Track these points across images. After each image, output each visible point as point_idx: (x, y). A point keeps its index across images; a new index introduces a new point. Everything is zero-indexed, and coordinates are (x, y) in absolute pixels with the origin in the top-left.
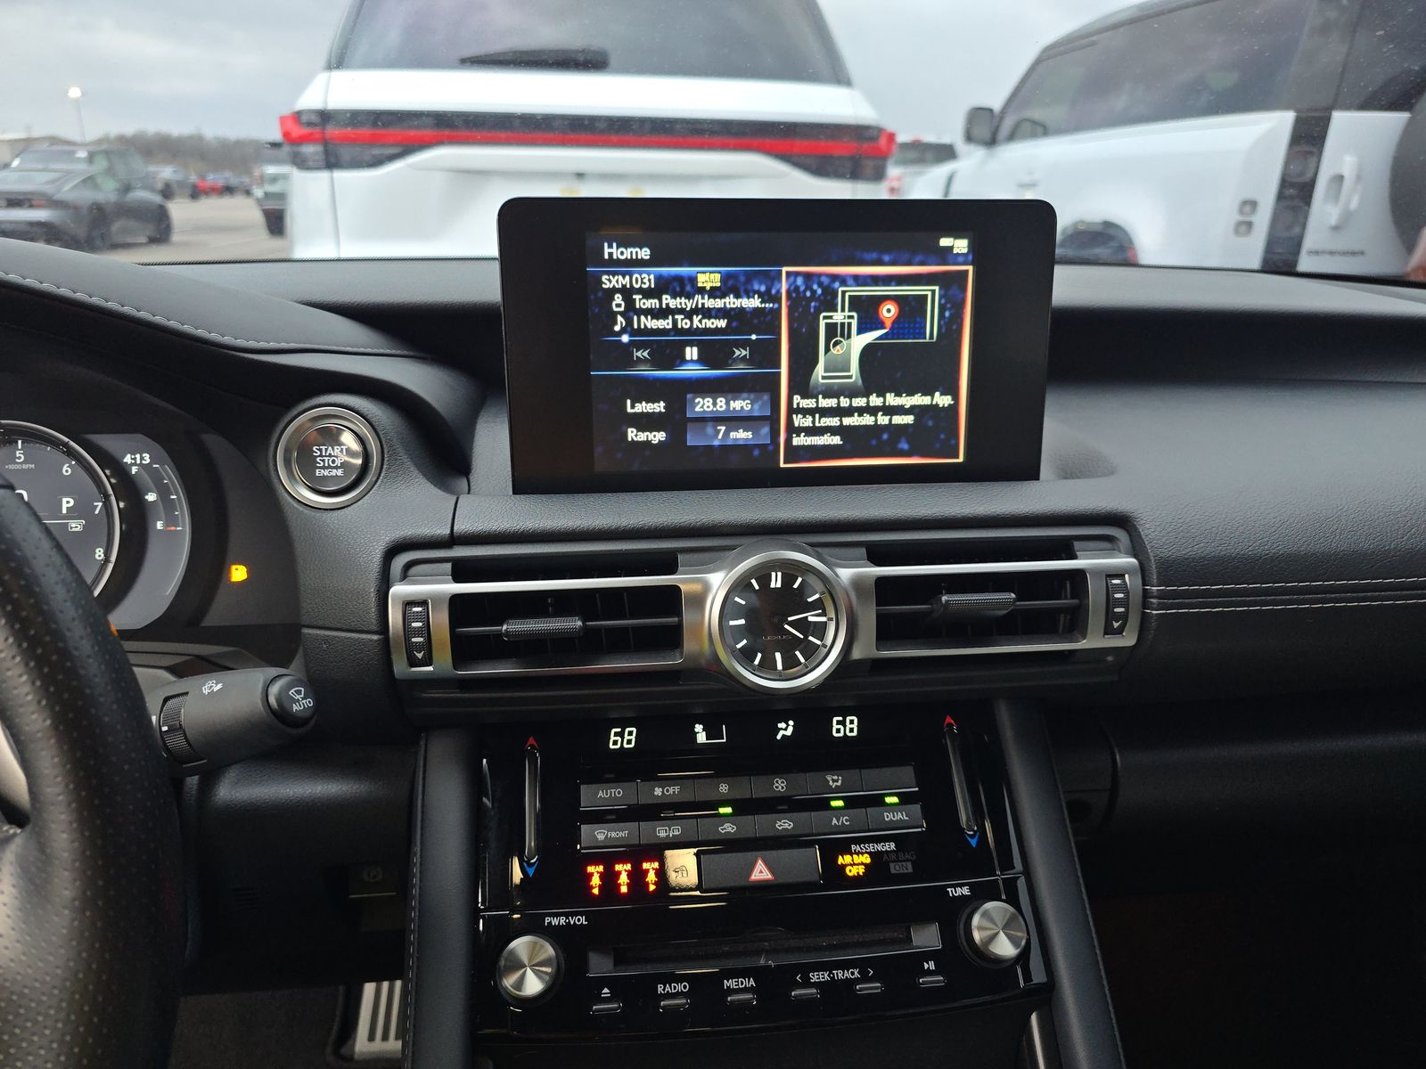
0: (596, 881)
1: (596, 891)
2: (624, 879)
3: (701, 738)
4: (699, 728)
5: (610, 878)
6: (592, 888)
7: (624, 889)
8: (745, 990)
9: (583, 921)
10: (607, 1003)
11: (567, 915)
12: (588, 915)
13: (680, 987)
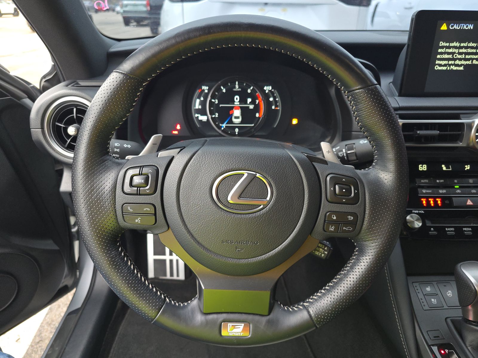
0: (424, 202)
1: (425, 205)
2: (432, 202)
3: (444, 168)
4: (443, 166)
5: (428, 202)
6: (424, 204)
7: (432, 205)
8: (469, 231)
9: (423, 212)
10: (432, 232)
11: (418, 210)
12: (424, 211)
13: (452, 229)
